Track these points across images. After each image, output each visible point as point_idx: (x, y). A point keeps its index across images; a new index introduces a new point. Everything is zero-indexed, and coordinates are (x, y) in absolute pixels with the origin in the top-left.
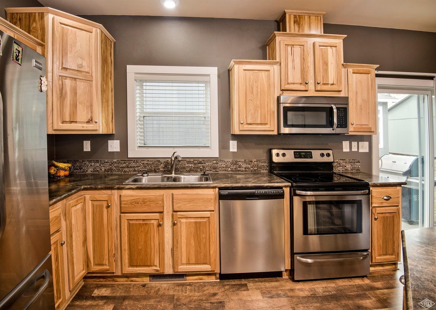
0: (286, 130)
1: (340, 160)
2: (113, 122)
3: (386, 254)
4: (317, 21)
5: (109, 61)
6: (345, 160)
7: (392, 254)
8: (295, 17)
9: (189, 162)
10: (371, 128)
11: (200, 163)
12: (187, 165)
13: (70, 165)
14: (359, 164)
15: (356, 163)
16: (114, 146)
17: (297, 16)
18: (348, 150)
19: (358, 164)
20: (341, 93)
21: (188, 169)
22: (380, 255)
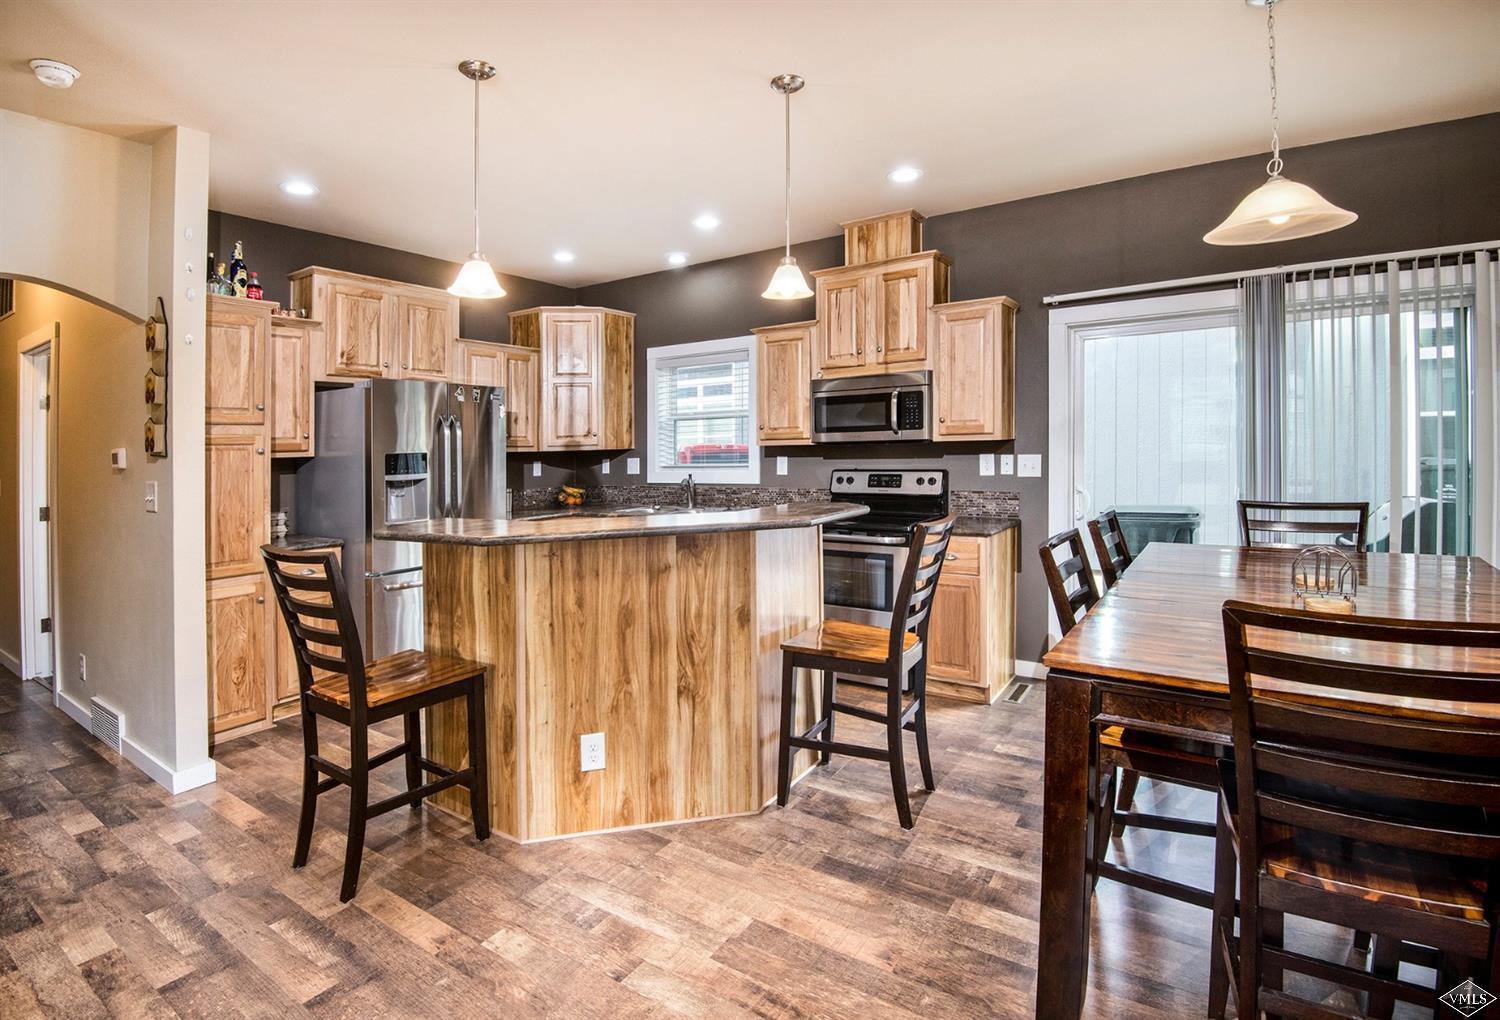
0: (824, 438)
1: (973, 492)
2: (631, 432)
3: (950, 664)
4: (900, 227)
5: (624, 346)
6: (982, 492)
7: (963, 667)
8: (861, 229)
9: (719, 491)
10: (983, 426)
11: (734, 492)
12: (717, 496)
13: (581, 491)
14: (1017, 502)
15: (1009, 502)
16: (633, 466)
17: (865, 227)
18: (991, 472)
19: (1012, 502)
20: (926, 362)
21: (718, 502)
22: (938, 663)
